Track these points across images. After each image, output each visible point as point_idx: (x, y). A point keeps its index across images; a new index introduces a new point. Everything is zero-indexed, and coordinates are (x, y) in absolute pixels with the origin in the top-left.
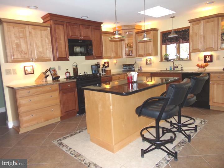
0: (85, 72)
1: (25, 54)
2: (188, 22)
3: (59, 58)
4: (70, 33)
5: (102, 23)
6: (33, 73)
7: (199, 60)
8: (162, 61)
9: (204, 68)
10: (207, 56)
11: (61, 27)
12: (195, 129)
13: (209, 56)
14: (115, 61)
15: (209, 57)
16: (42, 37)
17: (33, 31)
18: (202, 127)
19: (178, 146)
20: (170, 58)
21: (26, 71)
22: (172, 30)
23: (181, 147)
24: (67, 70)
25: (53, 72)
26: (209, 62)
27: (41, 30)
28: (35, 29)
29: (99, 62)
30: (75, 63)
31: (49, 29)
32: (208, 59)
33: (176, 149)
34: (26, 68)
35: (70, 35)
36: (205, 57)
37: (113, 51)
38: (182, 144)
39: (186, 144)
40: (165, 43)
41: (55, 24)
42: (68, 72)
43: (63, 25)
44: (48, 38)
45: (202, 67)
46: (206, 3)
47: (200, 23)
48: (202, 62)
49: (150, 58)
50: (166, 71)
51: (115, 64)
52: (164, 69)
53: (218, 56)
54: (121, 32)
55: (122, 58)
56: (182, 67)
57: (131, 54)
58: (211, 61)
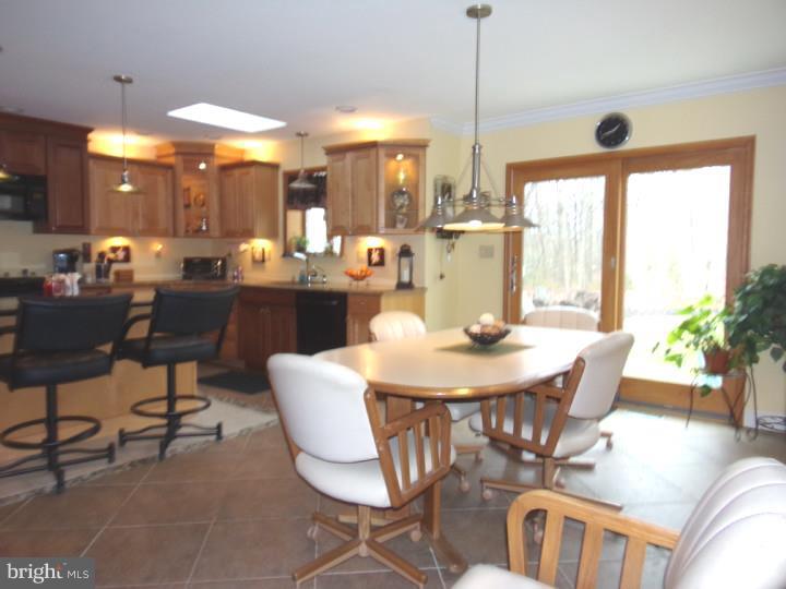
0: (25, 272)
2: (323, 152)
5: (90, 130)
7: (359, 260)
8: (287, 254)
10: (373, 249)
13: (376, 249)
14: (157, 246)
15: (377, 253)
20: (310, 249)
22: (299, 172)
26: (378, 264)
29: (89, 245)
32: (375, 258)
36: (370, 252)
40: (292, 203)
46: (337, 108)
47: (344, 158)
48: (364, 265)
49: (261, 245)
50: (293, 283)
51: (158, 255)
52: (289, 279)
53: (393, 252)
54: (172, 160)
55: (175, 234)
56: (324, 276)
57: (204, 228)
58: (381, 263)
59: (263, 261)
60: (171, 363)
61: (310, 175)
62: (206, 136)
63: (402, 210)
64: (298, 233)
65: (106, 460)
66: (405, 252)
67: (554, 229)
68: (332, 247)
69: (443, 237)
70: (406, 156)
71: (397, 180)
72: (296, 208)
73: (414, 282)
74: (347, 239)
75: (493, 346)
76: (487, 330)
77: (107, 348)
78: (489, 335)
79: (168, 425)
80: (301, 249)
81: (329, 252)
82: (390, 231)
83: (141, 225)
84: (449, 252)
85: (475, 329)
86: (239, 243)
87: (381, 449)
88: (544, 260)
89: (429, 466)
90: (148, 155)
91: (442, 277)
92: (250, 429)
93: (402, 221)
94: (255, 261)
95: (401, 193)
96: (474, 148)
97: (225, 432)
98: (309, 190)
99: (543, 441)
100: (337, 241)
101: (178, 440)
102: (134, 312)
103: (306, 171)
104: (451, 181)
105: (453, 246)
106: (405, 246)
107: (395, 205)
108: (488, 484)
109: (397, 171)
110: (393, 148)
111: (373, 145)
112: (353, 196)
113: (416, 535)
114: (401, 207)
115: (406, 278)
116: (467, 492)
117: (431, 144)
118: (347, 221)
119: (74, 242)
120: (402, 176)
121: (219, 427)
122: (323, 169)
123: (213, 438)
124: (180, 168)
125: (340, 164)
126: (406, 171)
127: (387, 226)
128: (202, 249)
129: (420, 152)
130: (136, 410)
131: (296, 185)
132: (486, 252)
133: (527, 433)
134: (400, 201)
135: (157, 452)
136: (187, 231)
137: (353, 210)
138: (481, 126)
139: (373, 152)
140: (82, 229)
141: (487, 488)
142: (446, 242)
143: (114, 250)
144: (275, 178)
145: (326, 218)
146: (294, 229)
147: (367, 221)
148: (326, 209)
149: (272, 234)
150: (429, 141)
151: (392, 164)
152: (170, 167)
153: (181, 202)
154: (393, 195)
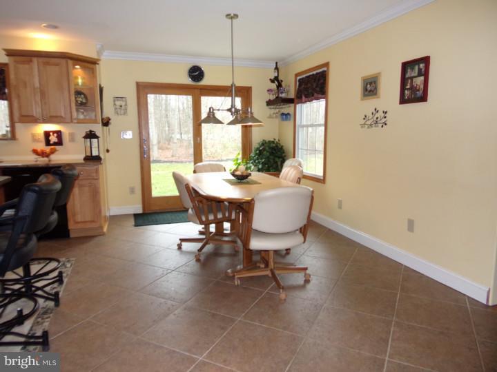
2: (4, 53)
9: (48, 156)
10: (51, 134)
12: (59, 279)
13: (54, 132)
15: (55, 135)
18: (69, 273)
19: (38, 322)
23: (44, 322)
26: (55, 144)
32: (53, 139)
33: (36, 330)
38: (45, 316)
39: (51, 313)
45: (43, 154)
48: (44, 144)
53: (71, 135)
58: (59, 143)
71: (77, 84)
91: (108, 151)
93: (82, 114)
95: (79, 93)
107: (77, 102)
120: (80, 82)
129: (93, 66)
134: (79, 99)
150: (99, 60)
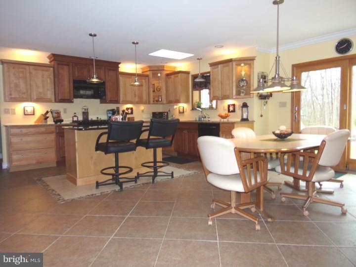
0: (98, 118)
1: (24, 93)
2: (209, 65)
3: (61, 99)
4: (76, 73)
5: (120, 63)
6: (34, 114)
7: (224, 110)
8: (193, 109)
11: (66, 68)
13: (232, 105)
14: (142, 107)
16: (43, 77)
17: (34, 72)
21: (26, 112)
22: (198, 74)
24: (75, 113)
25: (55, 115)
26: (232, 111)
27: (43, 70)
28: (36, 70)
29: (119, 108)
30: (85, 106)
31: (52, 69)
32: (231, 109)
34: (26, 109)
35: (77, 76)
37: (135, 95)
40: (195, 88)
41: (58, 64)
42: (75, 116)
43: (68, 65)
44: (50, 78)
46: (215, 47)
47: (218, 67)
48: (227, 112)
49: (182, 105)
50: (196, 120)
51: (143, 111)
52: (194, 119)
53: (239, 105)
54: (148, 73)
55: (149, 103)
56: (209, 118)
57: (160, 100)
58: (234, 111)
59: (183, 112)
60: (155, 148)
61: (203, 76)
62: (161, 63)
63: (243, 87)
64: (198, 100)
65: (134, 182)
66: (245, 105)
67: (320, 98)
68: (212, 105)
69: (262, 99)
70: (245, 64)
71: (241, 75)
72: (197, 90)
73: (249, 118)
74: (219, 101)
75: (285, 139)
76: (282, 132)
77: (134, 141)
78: (284, 134)
79: (154, 171)
80: (199, 107)
81: (211, 108)
82: (238, 97)
83: (137, 99)
84: (265, 105)
85: (278, 132)
86: (174, 106)
87: (241, 169)
88: (315, 113)
89: (259, 180)
90: (139, 72)
91: (261, 116)
92: (183, 175)
93: (243, 93)
94: (180, 113)
95: (243, 80)
96: (276, 58)
97: (174, 176)
98: (203, 82)
99: (307, 175)
100: (214, 102)
101: (158, 177)
102: (143, 129)
103: (201, 74)
104: (265, 74)
105: (267, 102)
106: (245, 103)
107: (240, 85)
108: (284, 195)
109: (241, 71)
110: (239, 61)
111: (230, 61)
112: (221, 84)
113: (253, 210)
114: (243, 86)
115: (245, 117)
116: (274, 199)
117: (256, 58)
118: (219, 94)
119: (113, 106)
120: (243, 73)
121: (172, 173)
122: (209, 72)
123: (170, 177)
124: (151, 76)
125: (216, 70)
126: (245, 71)
127: (236, 95)
128: (159, 108)
129: (251, 62)
130: (143, 165)
131: (197, 80)
132: (283, 105)
133: (300, 173)
134: (242, 84)
135: (151, 181)
136: (154, 101)
137: (221, 89)
138: (279, 49)
139: (230, 63)
140: (117, 101)
141: (283, 197)
142: (263, 101)
143: (128, 109)
144: (188, 78)
145: (210, 94)
146: (196, 99)
147: (228, 93)
148: (210, 89)
149: (187, 102)
150: (255, 57)
151: (239, 68)
152: (147, 76)
153: (151, 90)
154: (239, 81)
